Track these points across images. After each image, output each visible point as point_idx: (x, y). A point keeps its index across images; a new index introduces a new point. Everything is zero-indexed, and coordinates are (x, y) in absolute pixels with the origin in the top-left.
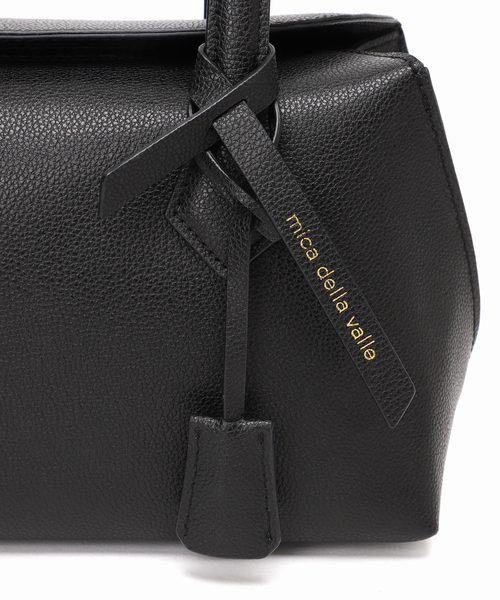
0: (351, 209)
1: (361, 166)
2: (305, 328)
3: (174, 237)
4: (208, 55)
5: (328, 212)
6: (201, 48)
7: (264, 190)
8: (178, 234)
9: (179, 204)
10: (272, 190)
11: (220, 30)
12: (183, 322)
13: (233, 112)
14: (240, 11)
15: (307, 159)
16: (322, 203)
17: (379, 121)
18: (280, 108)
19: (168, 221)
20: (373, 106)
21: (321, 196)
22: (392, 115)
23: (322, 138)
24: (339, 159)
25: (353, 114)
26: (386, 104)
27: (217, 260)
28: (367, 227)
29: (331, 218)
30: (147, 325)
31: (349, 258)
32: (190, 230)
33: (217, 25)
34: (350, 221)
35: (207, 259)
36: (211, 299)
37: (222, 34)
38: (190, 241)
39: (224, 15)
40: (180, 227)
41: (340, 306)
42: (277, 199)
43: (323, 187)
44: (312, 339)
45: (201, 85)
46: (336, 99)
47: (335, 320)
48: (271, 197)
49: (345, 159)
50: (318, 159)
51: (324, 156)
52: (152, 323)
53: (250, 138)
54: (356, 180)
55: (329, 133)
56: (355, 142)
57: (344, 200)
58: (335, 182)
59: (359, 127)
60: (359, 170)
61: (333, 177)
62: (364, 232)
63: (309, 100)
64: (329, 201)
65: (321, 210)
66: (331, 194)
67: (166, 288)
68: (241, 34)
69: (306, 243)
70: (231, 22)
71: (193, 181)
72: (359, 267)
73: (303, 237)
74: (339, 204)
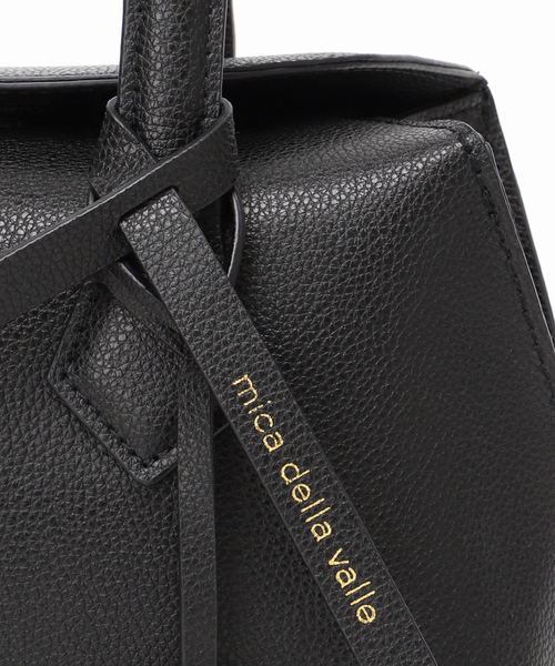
0: (359, 374)
1: (378, 302)
2: (281, 574)
3: (61, 416)
4: (122, 117)
5: (320, 378)
6: (111, 103)
7: (197, 334)
8: (69, 411)
9: (70, 361)
10: (210, 333)
11: (140, 78)
12: (74, 559)
13: (154, 206)
14: (172, 48)
15: (286, 289)
16: (309, 363)
17: (408, 230)
18: (242, 206)
19: (52, 389)
20: (397, 204)
21: (309, 351)
22: (429, 220)
23: (311, 255)
24: (340, 291)
25: (362, 217)
26: (420, 201)
27: (133, 453)
28: (388, 407)
29: (325, 388)
30: (14, 563)
31: (357, 457)
32: (88, 403)
33: (137, 70)
34: (359, 395)
35: (116, 452)
36: (122, 519)
37: (144, 85)
38: (88, 422)
39: (147, 52)
40: (69, 398)
41: (318, 529)
42: (218, 348)
43: (312, 336)
44: (293, 594)
45: (108, 162)
46: (335, 192)
47: (309, 553)
48: (208, 346)
49: (349, 290)
50: (303, 290)
51: (314, 284)
52: (23, 560)
53: (180, 248)
54: (369, 327)
55: (323, 247)
56: (366, 263)
57: (347, 358)
58: (333, 328)
59: (372, 239)
60: (372, 309)
61: (328, 320)
62: (383, 415)
63: (291, 194)
64: (322, 361)
65: (308, 374)
66: (326, 349)
67: (47, 501)
68: (175, 84)
69: (263, 424)
70: (158, 66)
71: (94, 323)
72: (375, 473)
73: (258, 413)
74: (339, 366)
